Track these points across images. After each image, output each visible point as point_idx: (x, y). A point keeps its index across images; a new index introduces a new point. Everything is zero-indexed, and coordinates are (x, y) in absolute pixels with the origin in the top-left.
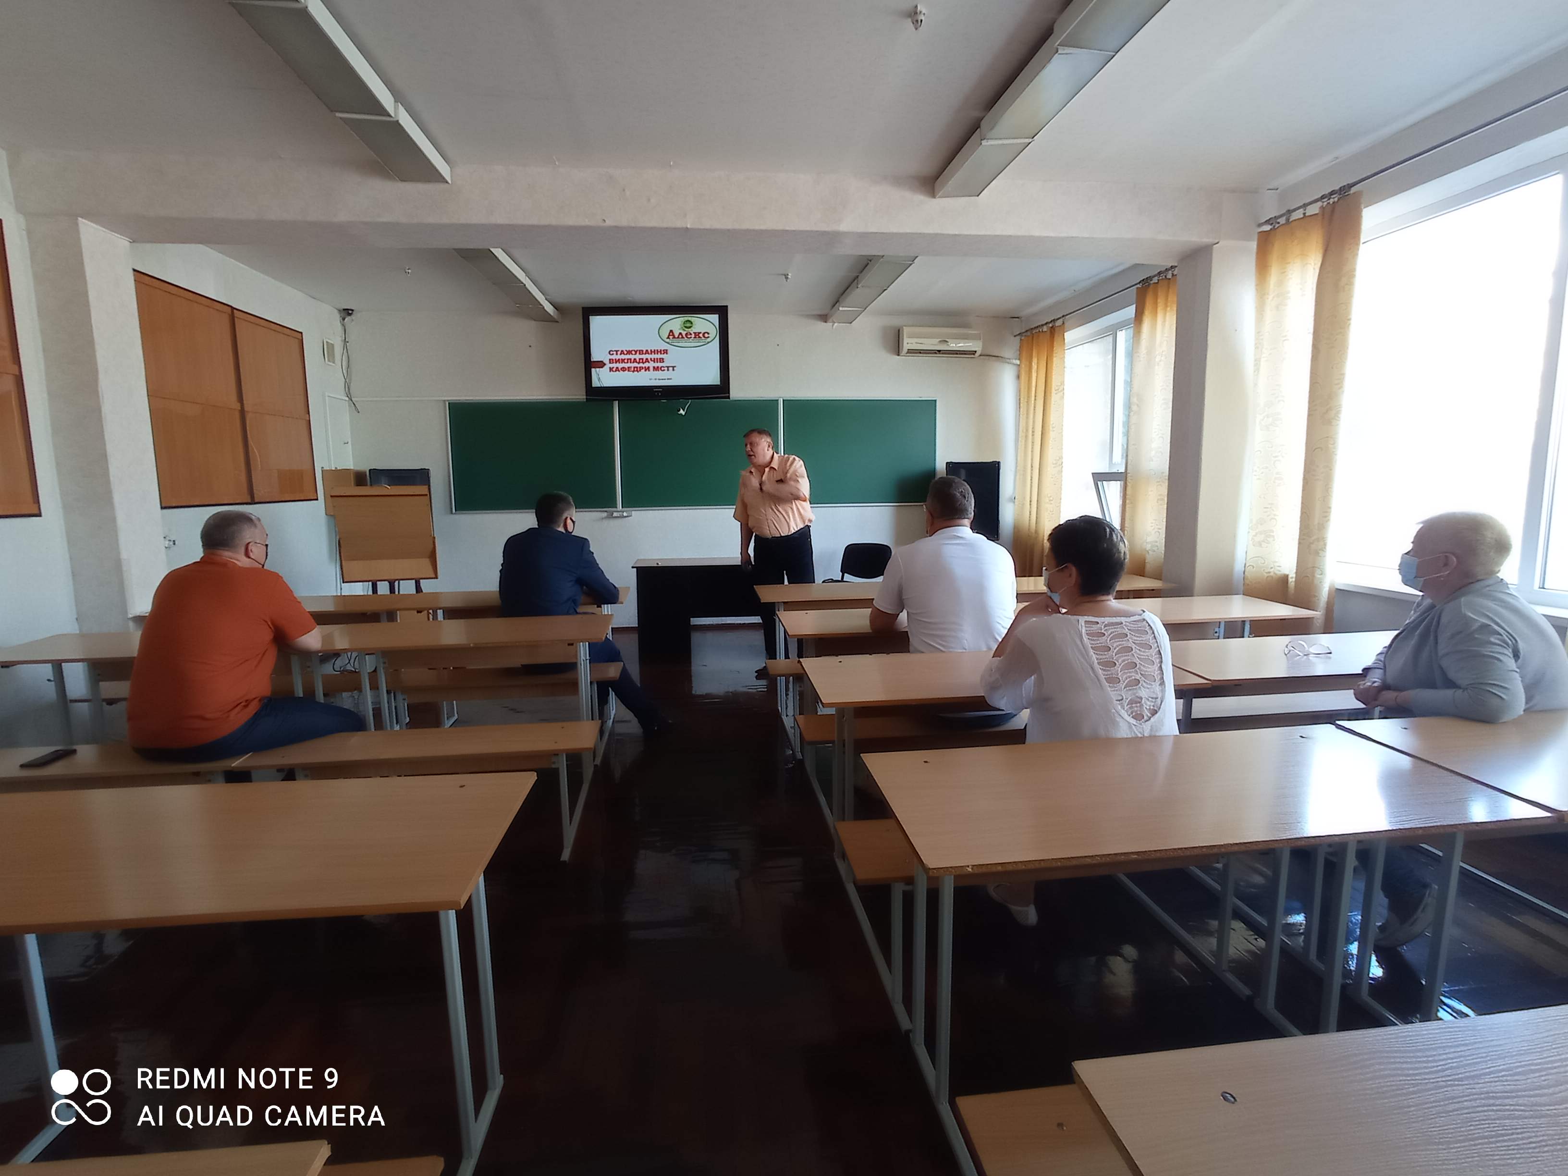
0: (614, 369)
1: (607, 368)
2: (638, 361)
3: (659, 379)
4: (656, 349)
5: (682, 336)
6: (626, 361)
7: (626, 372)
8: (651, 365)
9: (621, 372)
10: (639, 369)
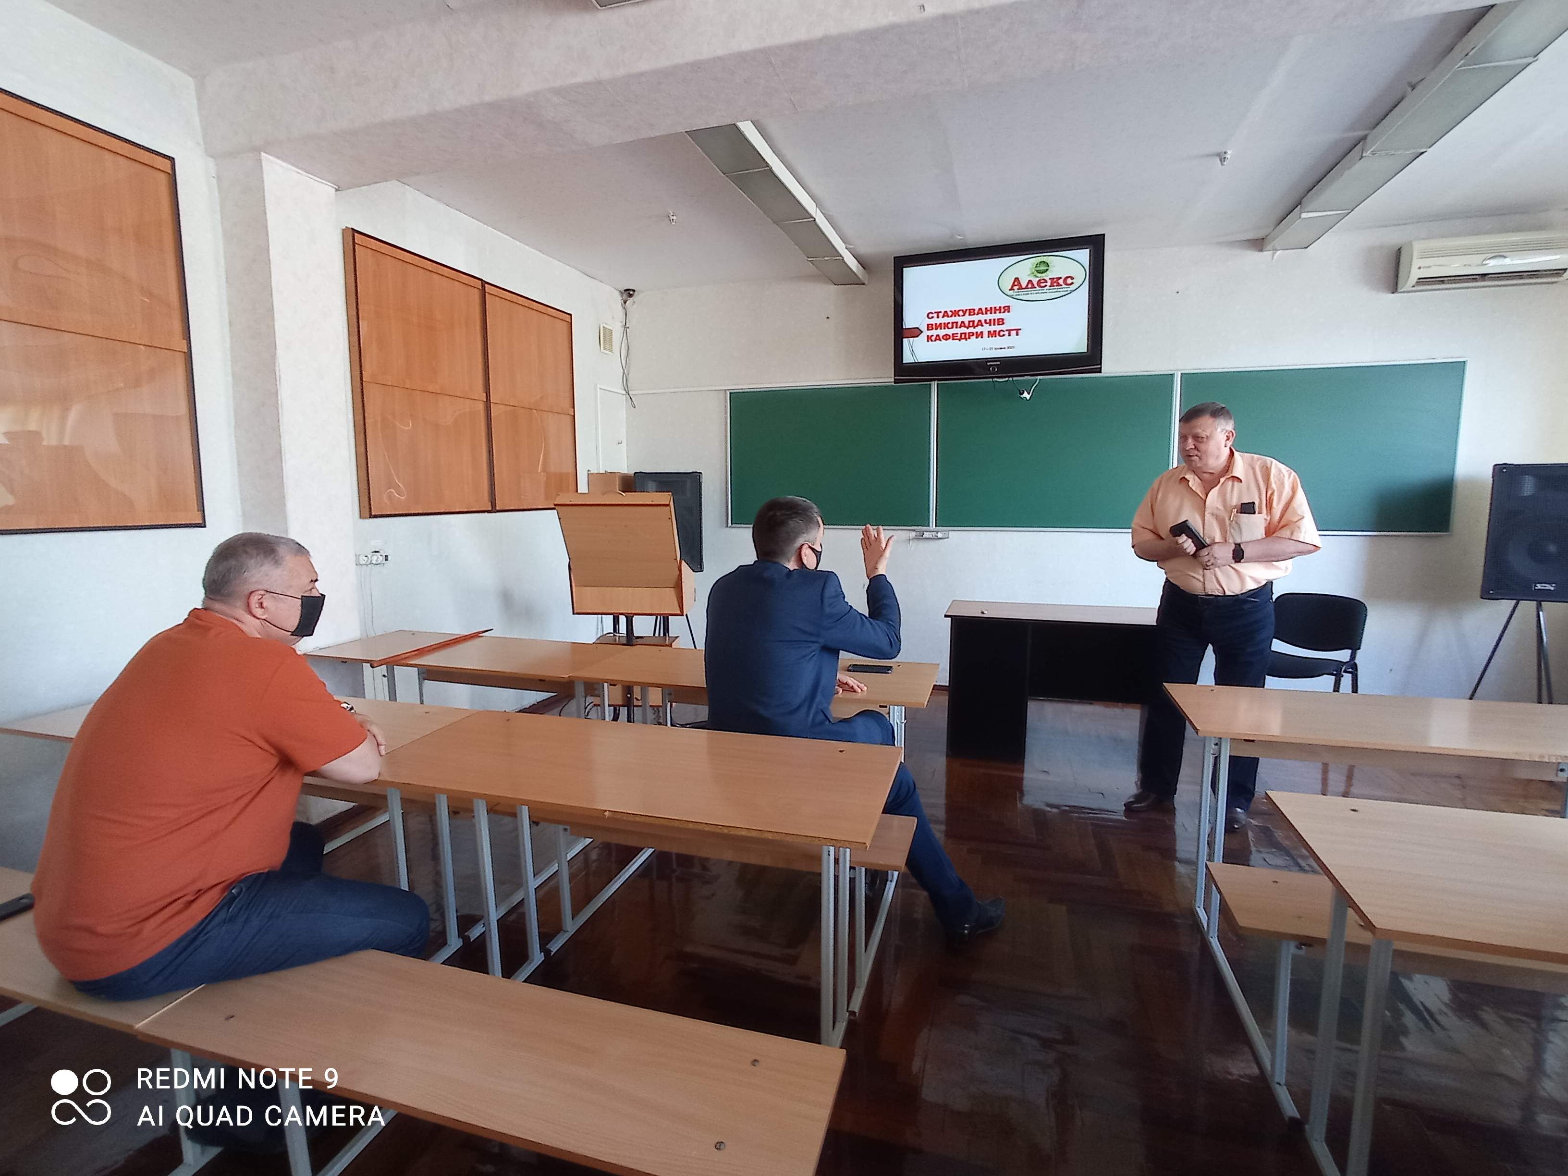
0: (933, 338)
1: (923, 337)
2: (967, 324)
3: (995, 349)
4: (993, 306)
5: (1033, 284)
6: (950, 326)
7: (950, 340)
8: (986, 328)
9: (943, 341)
10: (967, 337)
